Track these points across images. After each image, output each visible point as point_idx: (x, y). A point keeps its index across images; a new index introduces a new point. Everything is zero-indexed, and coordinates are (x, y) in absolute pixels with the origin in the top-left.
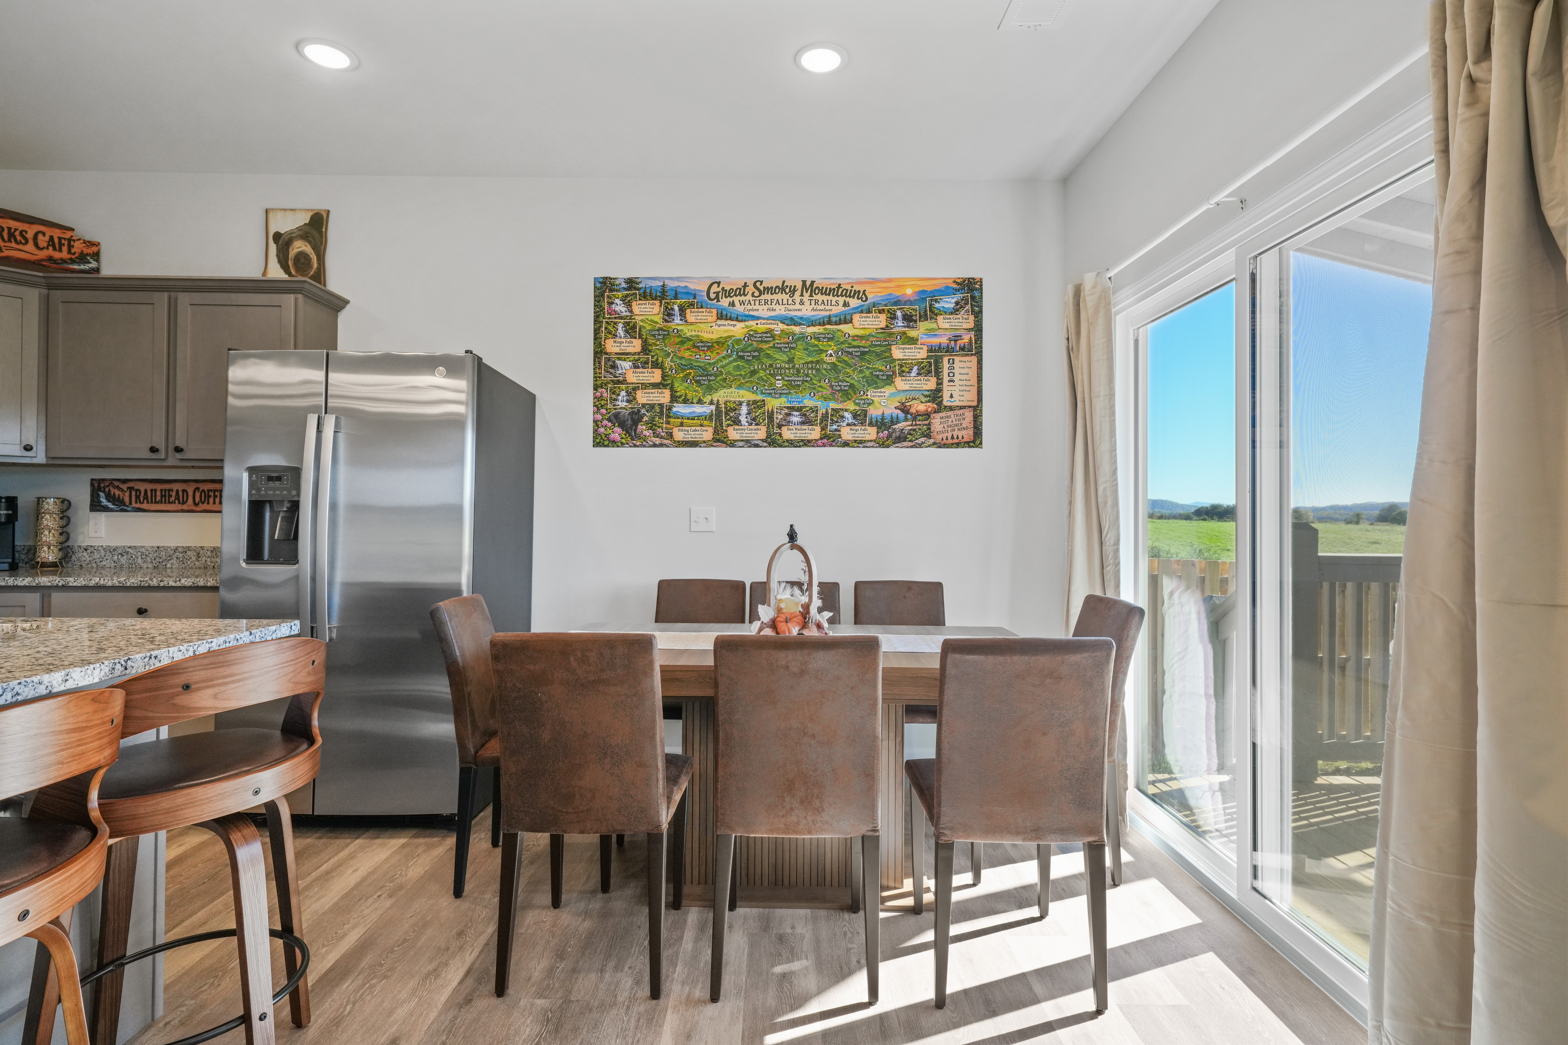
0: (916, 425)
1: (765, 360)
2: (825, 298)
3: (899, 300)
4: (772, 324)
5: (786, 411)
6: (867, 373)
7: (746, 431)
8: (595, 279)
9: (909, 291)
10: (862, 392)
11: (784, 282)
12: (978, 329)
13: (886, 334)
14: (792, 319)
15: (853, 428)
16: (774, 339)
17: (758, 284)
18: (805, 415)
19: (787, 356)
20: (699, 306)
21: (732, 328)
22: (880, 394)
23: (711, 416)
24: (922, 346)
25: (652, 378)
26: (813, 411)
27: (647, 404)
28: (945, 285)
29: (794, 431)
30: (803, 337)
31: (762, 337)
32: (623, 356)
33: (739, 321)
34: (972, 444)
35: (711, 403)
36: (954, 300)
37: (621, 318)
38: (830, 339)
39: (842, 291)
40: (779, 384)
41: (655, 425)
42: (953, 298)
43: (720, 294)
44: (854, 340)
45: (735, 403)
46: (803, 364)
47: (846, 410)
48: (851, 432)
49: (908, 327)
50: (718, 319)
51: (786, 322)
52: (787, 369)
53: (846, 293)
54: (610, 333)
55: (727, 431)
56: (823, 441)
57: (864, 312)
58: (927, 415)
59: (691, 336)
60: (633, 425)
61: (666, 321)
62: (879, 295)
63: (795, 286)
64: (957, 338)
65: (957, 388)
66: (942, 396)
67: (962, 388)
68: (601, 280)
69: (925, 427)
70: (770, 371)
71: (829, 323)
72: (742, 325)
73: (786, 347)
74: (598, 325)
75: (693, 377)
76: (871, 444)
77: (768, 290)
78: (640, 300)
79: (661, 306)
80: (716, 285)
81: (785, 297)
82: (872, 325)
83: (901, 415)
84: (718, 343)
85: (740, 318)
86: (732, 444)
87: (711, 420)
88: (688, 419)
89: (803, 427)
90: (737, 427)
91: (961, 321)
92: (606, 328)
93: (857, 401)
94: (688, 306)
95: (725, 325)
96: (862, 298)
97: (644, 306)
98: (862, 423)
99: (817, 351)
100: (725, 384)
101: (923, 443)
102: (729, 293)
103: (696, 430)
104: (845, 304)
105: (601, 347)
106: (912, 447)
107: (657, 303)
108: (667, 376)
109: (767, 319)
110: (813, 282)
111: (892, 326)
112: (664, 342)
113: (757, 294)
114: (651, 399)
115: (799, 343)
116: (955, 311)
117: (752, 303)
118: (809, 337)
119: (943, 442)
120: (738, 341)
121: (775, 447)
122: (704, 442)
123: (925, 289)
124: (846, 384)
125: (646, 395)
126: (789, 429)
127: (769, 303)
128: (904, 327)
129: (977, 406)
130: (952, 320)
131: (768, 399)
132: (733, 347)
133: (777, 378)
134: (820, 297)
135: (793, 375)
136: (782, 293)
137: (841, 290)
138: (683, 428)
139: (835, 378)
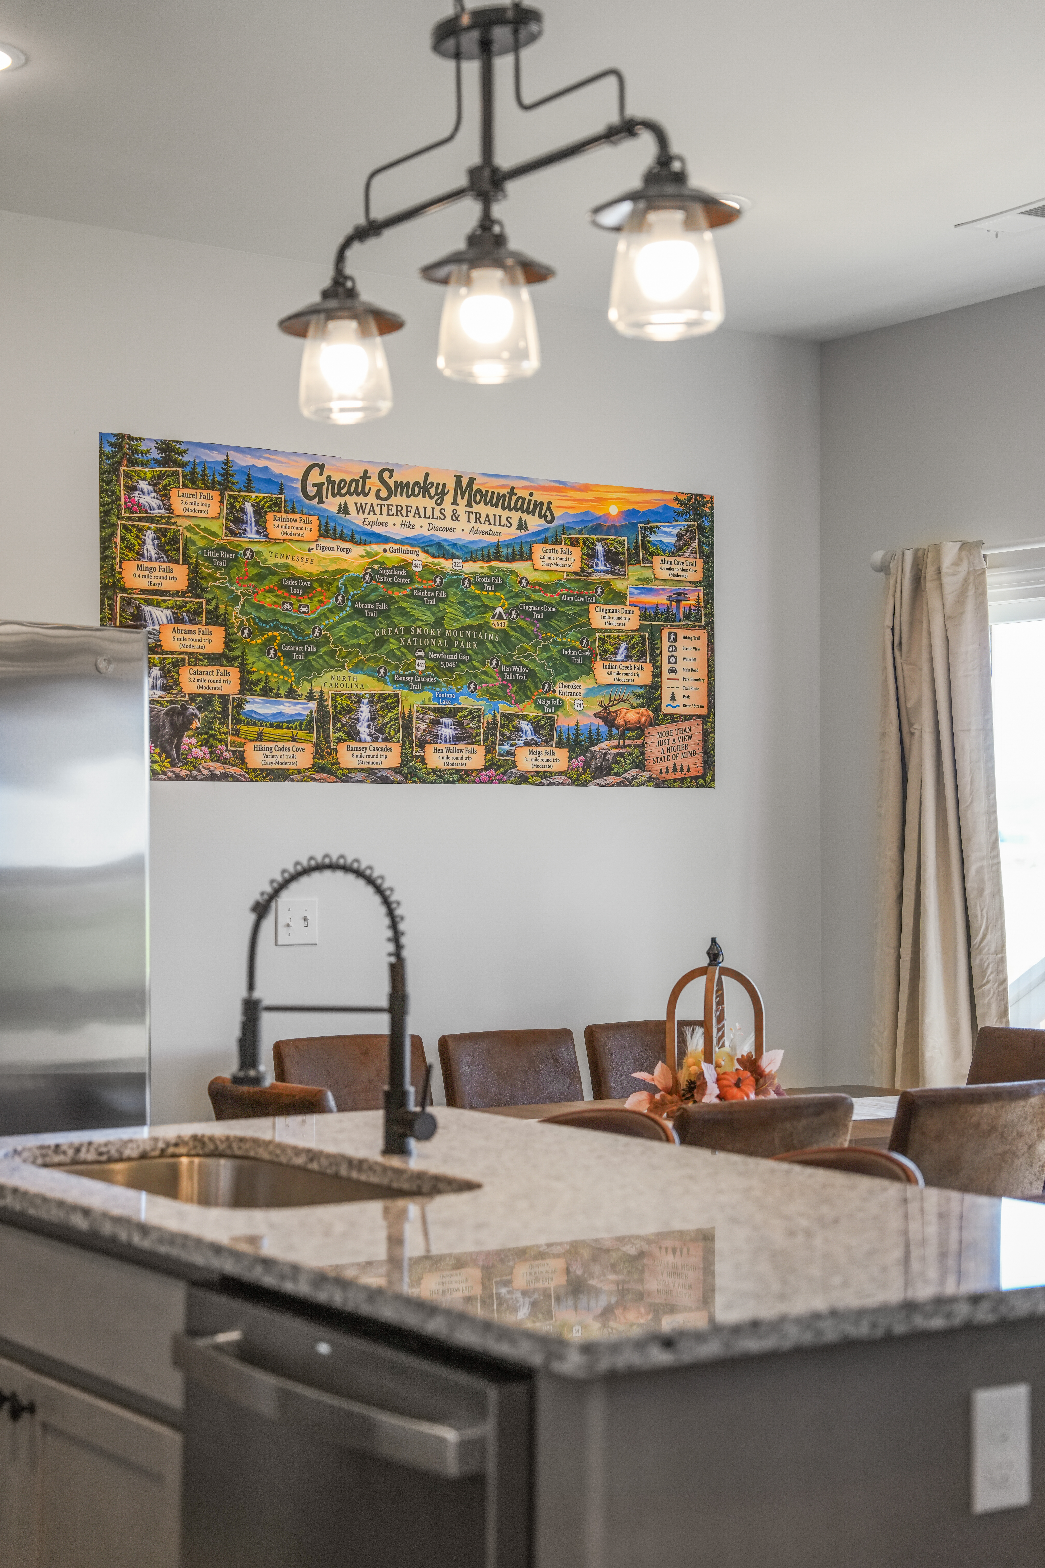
0: (625, 746)
1: (397, 619)
2: (491, 511)
3: (599, 525)
4: (408, 552)
5: (432, 716)
6: (554, 651)
7: (368, 753)
8: (102, 436)
9: (613, 510)
10: (546, 686)
11: (427, 475)
12: (708, 583)
13: (580, 584)
14: (439, 545)
15: (535, 749)
16: (412, 582)
17: (386, 475)
18: (461, 724)
19: (434, 614)
20: (288, 509)
21: (343, 555)
22: (573, 690)
23: (311, 721)
24: (632, 609)
25: (207, 644)
26: (474, 718)
27: (199, 695)
28: (663, 503)
29: (445, 754)
30: (457, 581)
31: (392, 576)
32: (155, 595)
33: (356, 543)
34: (701, 781)
35: (310, 697)
36: (675, 531)
37: (151, 520)
38: (499, 587)
39: (517, 501)
40: (421, 665)
41: (213, 736)
42: (674, 527)
43: (325, 487)
44: (535, 591)
45: (349, 697)
46: (458, 630)
47: (524, 717)
48: (532, 757)
49: (613, 573)
50: (321, 535)
51: (431, 550)
52: (434, 637)
53: (522, 505)
54: (130, 548)
55: (336, 751)
56: (489, 773)
57: (550, 541)
58: (640, 729)
59: (276, 565)
60: (173, 736)
61: (233, 533)
62: (571, 512)
63: (444, 485)
64: (679, 597)
65: (681, 684)
66: (659, 698)
67: (689, 684)
68: (113, 440)
69: (637, 750)
70: (406, 641)
71: (498, 557)
72: (359, 550)
73: (430, 598)
74: (108, 531)
75: (280, 645)
76: (561, 778)
77: (403, 488)
78: (185, 486)
79: (222, 502)
80: (316, 470)
81: (429, 503)
82: (562, 565)
83: (604, 729)
84: (321, 581)
85: (357, 537)
86: (345, 777)
87: (310, 729)
88: (271, 726)
89: (459, 747)
90: (354, 745)
91: (685, 567)
92: (123, 539)
93: (540, 702)
94: (270, 507)
95: (332, 549)
96: (545, 516)
97: (192, 500)
98: (547, 742)
99: (479, 607)
100: (333, 662)
101: (635, 778)
102: (339, 489)
103: (284, 749)
104: (522, 526)
105: (113, 576)
106: (619, 785)
107: (215, 494)
108: (234, 641)
109: (401, 542)
110: (472, 480)
111: (590, 570)
112: (228, 574)
113: (384, 493)
114: (205, 684)
115: (452, 591)
116: (677, 550)
117: (377, 509)
118: (466, 581)
119: (661, 777)
120: (354, 581)
121: (415, 782)
122: (299, 772)
123: (636, 507)
124: (521, 669)
125: (197, 677)
126: (436, 750)
127: (404, 512)
128: (607, 572)
129: (708, 716)
130: (673, 566)
131: (403, 693)
132: (346, 592)
133: (418, 653)
134: (483, 509)
135: (443, 649)
136: (424, 497)
137: (514, 498)
138: (263, 744)
139: (507, 659)
